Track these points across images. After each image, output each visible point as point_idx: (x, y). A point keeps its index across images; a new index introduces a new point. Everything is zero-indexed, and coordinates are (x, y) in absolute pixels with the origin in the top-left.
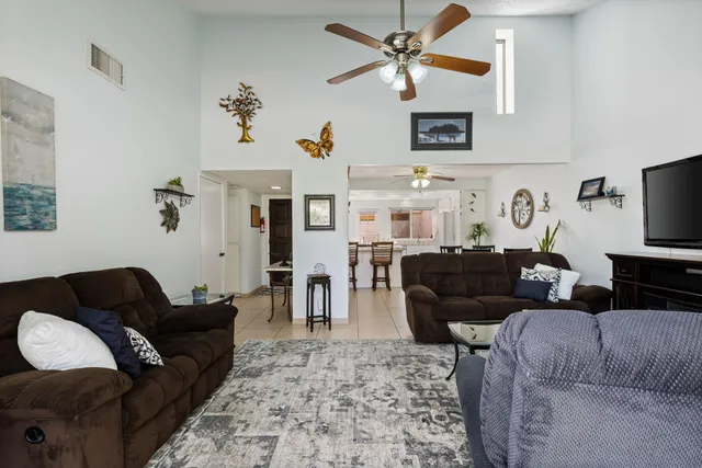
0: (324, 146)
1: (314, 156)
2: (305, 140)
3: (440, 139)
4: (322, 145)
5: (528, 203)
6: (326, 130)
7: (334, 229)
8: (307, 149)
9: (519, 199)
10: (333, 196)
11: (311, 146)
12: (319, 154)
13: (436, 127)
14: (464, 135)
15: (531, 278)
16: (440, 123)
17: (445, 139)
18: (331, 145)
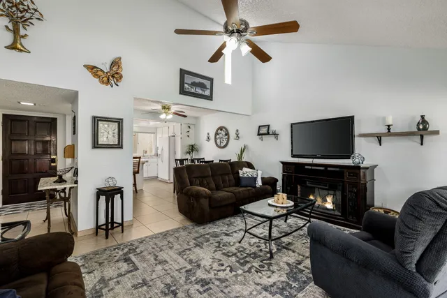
0: (113, 77)
1: (103, 82)
2: (95, 67)
3: (197, 90)
4: (111, 75)
5: (226, 135)
6: (116, 63)
7: (121, 147)
8: (95, 75)
9: (219, 131)
10: (122, 120)
11: (100, 73)
12: (108, 82)
13: (194, 82)
14: (209, 90)
15: (245, 175)
16: (197, 80)
17: (199, 91)
18: (121, 77)
